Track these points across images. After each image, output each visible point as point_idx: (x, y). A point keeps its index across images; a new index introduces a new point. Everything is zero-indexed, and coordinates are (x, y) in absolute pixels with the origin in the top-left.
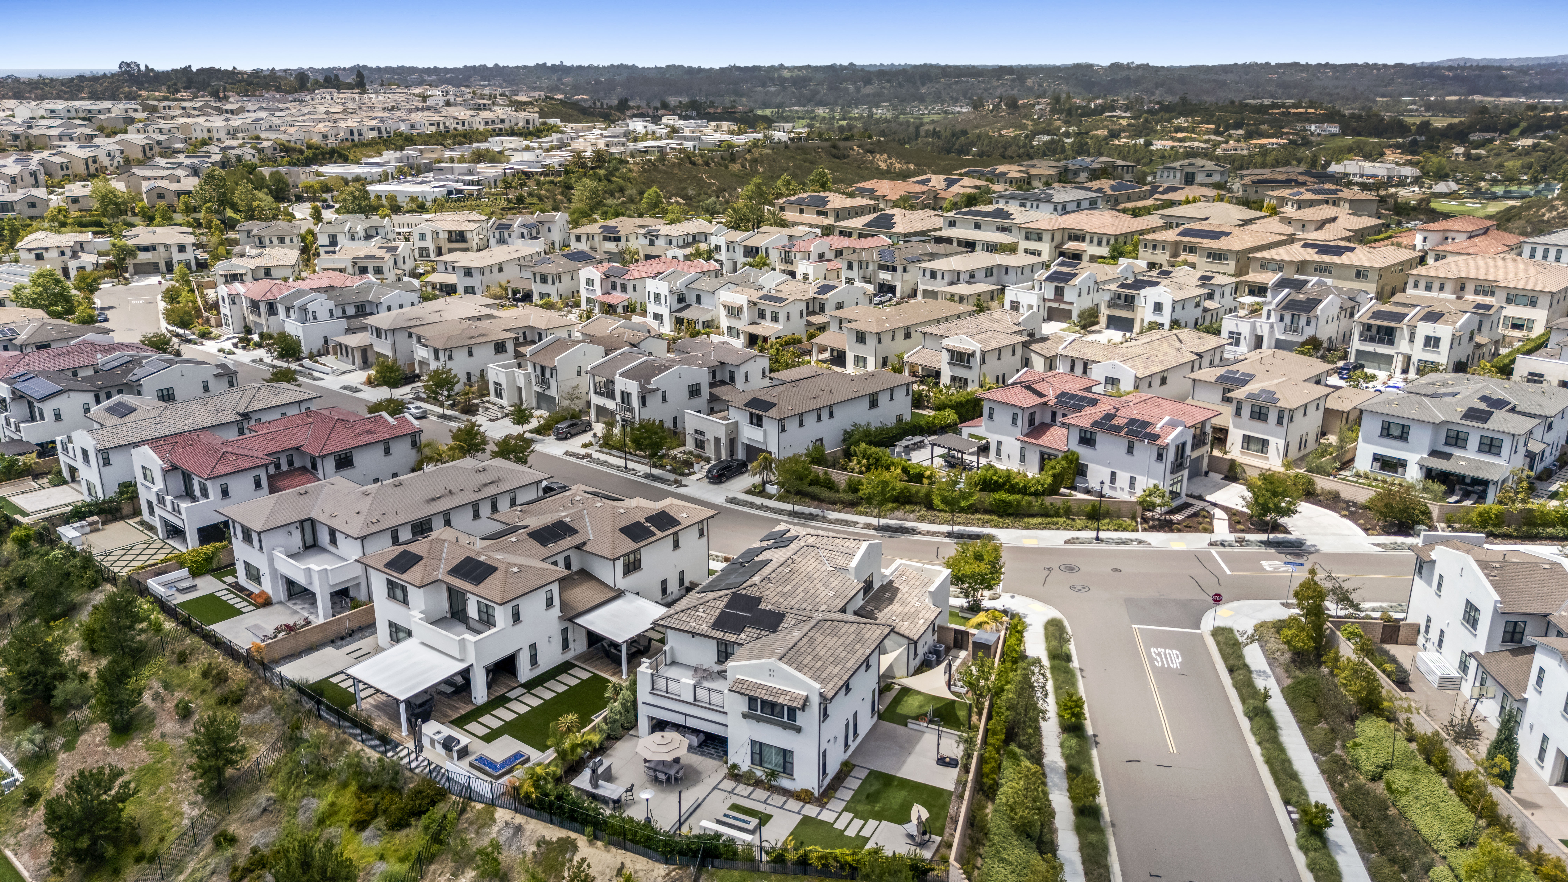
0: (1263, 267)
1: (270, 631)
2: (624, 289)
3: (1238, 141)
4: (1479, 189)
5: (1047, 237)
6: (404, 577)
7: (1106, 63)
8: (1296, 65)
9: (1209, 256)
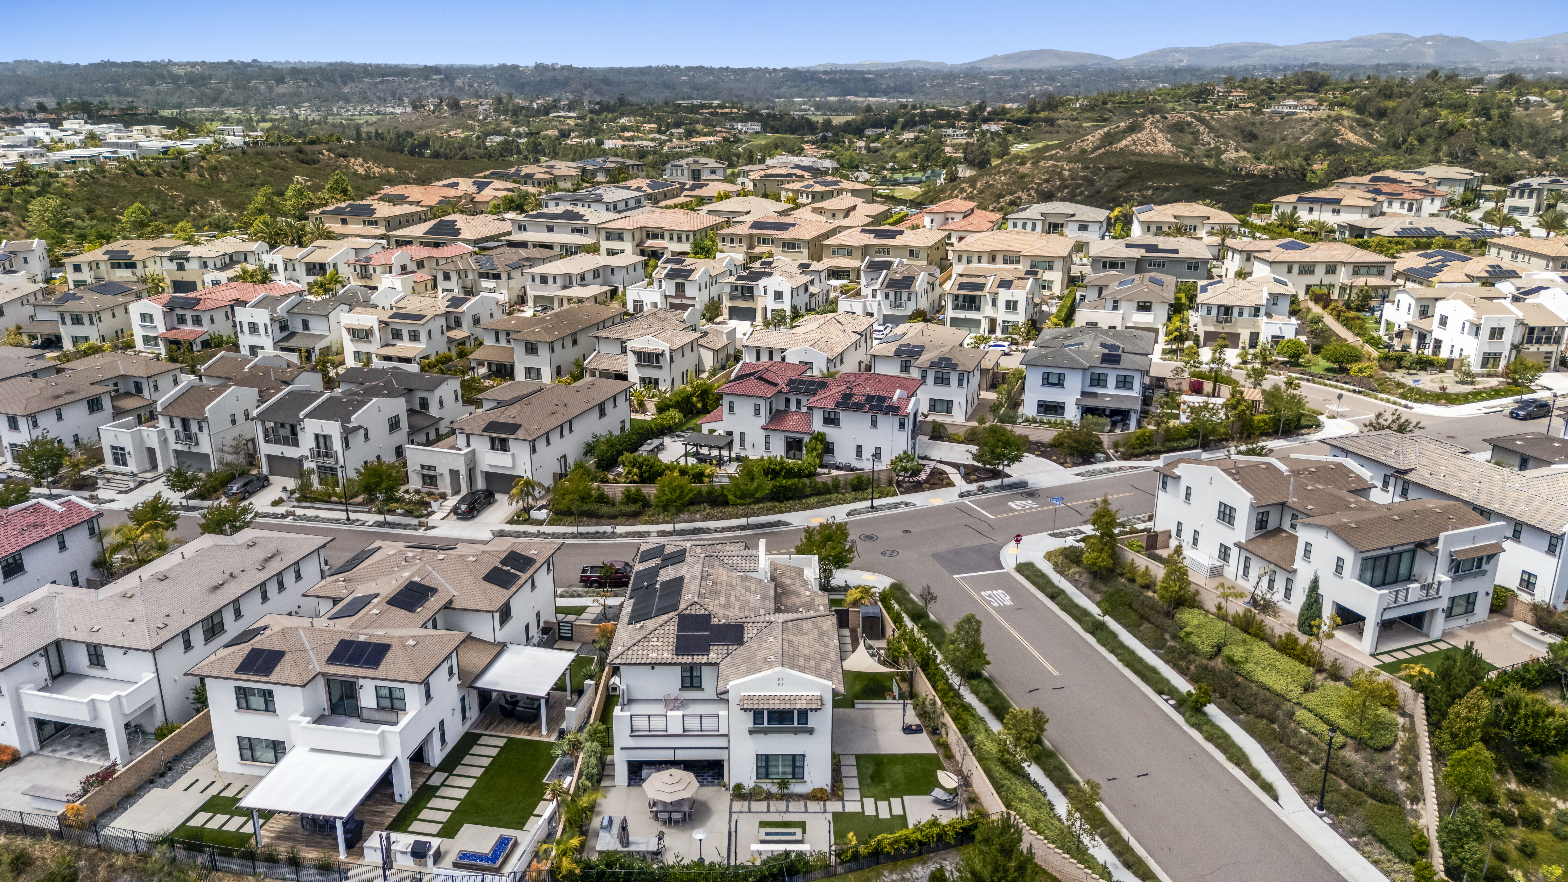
0: (834, 253)
1: (77, 789)
2: (197, 321)
3: (680, 139)
4: (884, 177)
5: (628, 236)
6: (271, 678)
7: (532, 64)
8: (701, 68)
9: (784, 246)
